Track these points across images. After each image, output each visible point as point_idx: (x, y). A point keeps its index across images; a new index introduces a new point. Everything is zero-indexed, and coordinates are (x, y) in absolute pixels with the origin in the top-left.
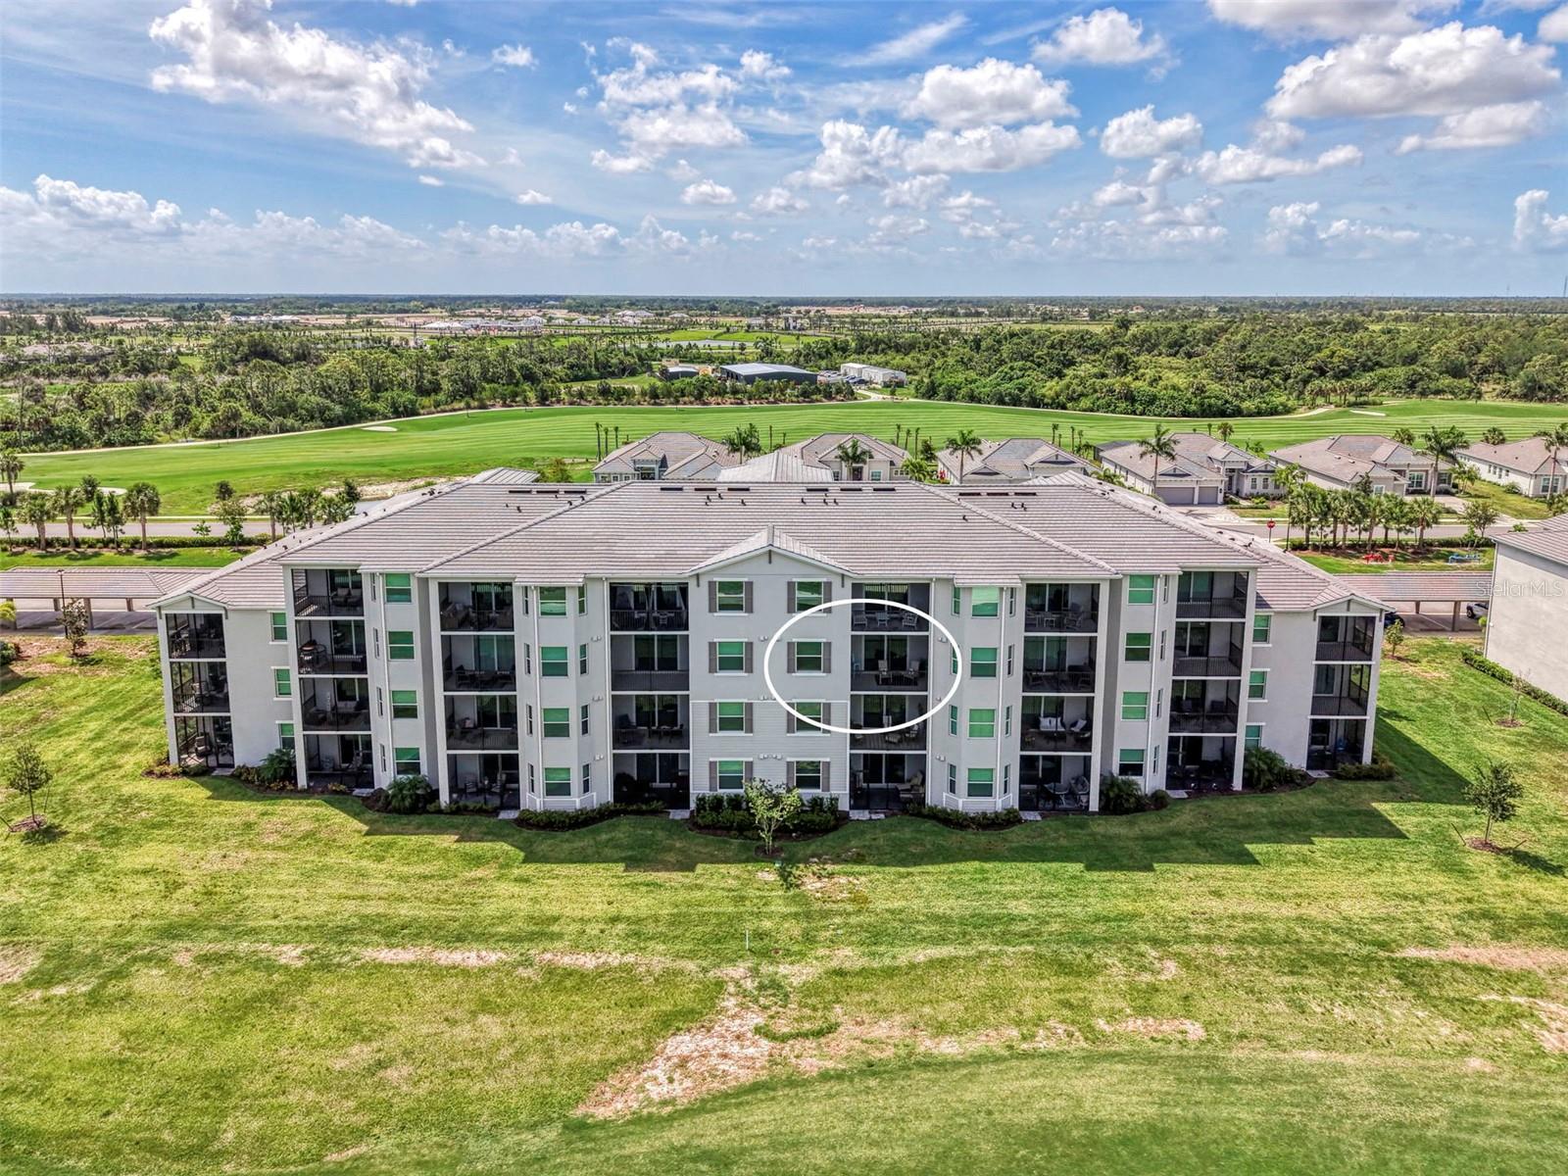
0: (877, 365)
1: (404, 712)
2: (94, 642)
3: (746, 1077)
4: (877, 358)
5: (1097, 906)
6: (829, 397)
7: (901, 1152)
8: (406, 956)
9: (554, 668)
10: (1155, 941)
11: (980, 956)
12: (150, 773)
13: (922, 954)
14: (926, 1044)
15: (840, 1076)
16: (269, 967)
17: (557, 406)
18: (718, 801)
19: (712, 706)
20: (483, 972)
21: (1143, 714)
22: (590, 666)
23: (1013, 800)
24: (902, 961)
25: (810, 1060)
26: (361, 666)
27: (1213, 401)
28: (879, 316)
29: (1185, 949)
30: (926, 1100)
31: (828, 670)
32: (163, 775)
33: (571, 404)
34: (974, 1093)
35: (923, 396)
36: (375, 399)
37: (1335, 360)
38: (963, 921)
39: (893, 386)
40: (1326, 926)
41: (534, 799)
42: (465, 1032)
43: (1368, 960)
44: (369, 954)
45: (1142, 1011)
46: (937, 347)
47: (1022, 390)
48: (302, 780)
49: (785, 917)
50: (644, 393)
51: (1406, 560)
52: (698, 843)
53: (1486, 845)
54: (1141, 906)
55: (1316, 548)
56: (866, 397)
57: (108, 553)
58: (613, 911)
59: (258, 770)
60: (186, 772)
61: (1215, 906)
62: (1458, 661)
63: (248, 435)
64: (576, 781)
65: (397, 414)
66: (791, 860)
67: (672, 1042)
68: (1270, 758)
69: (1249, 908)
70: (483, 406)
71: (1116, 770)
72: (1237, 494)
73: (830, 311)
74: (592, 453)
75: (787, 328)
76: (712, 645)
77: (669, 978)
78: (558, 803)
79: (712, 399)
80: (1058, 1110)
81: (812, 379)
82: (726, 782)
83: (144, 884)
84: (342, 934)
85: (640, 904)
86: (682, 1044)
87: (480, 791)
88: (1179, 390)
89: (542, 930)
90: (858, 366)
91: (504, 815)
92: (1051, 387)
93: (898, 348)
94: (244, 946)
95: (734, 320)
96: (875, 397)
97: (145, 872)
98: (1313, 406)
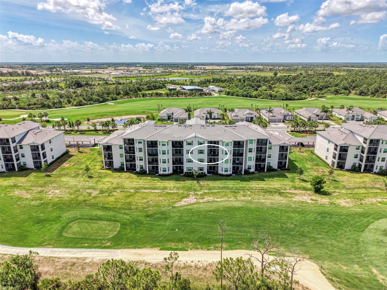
0: (217, 86)
1: (141, 160)
2: (81, 149)
3: (193, 202)
4: (217, 84)
5: (241, 186)
6: (206, 95)
7: (212, 209)
8: (148, 191)
9: (164, 153)
10: (247, 190)
11: (224, 191)
12: (101, 169)
13: (216, 191)
14: (215, 199)
15: (205, 202)
16: (130, 192)
17: (146, 98)
18: (188, 172)
19: (187, 159)
20: (158, 193)
21: (251, 160)
22: (169, 153)
23: (231, 172)
24: (213, 191)
25: (201, 201)
26: (134, 153)
27: (289, 97)
28: (218, 70)
29: (252, 191)
30: (215, 204)
31: (204, 154)
32: (103, 169)
33: (150, 97)
34: (221, 204)
35: (227, 95)
36: (108, 96)
37: (319, 86)
38: (222, 187)
39: (220, 92)
40: (272, 188)
41: (161, 172)
42: (158, 199)
43: (275, 192)
44: (143, 191)
45: (244, 197)
46: (231, 81)
47: (248, 94)
48: (125, 170)
49: (198, 187)
50: (165, 94)
51: (311, 134)
52: (185, 178)
53: (299, 179)
54: (247, 186)
55: (295, 132)
56: (214, 95)
57: (73, 133)
58: (174, 186)
59: (118, 169)
60: (107, 169)
61: (257, 186)
62: (310, 152)
63: (83, 105)
64: (167, 170)
65: (113, 100)
66: (199, 180)
67: (184, 200)
68: (271, 167)
69: (262, 186)
70: (131, 98)
71: (247, 168)
72: (286, 120)
73: (207, 67)
74: (157, 110)
75: (196, 74)
76: (187, 150)
77: (182, 193)
78: (165, 173)
79: (180, 96)
80: (231, 205)
81: (202, 90)
82: (189, 170)
83: (108, 183)
84: (138, 189)
85: (178, 185)
86: (185, 200)
87: (152, 172)
88: (282, 94)
89: (165, 188)
90: (212, 86)
91: (156, 175)
92: (254, 93)
93: (222, 81)
94: (125, 190)
95: (183, 71)
96: (216, 95)
97: (108, 182)
98: (311, 97)
